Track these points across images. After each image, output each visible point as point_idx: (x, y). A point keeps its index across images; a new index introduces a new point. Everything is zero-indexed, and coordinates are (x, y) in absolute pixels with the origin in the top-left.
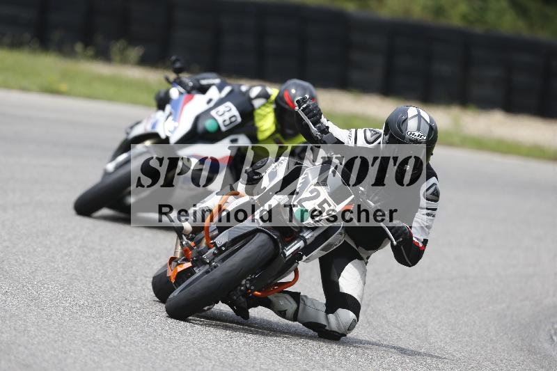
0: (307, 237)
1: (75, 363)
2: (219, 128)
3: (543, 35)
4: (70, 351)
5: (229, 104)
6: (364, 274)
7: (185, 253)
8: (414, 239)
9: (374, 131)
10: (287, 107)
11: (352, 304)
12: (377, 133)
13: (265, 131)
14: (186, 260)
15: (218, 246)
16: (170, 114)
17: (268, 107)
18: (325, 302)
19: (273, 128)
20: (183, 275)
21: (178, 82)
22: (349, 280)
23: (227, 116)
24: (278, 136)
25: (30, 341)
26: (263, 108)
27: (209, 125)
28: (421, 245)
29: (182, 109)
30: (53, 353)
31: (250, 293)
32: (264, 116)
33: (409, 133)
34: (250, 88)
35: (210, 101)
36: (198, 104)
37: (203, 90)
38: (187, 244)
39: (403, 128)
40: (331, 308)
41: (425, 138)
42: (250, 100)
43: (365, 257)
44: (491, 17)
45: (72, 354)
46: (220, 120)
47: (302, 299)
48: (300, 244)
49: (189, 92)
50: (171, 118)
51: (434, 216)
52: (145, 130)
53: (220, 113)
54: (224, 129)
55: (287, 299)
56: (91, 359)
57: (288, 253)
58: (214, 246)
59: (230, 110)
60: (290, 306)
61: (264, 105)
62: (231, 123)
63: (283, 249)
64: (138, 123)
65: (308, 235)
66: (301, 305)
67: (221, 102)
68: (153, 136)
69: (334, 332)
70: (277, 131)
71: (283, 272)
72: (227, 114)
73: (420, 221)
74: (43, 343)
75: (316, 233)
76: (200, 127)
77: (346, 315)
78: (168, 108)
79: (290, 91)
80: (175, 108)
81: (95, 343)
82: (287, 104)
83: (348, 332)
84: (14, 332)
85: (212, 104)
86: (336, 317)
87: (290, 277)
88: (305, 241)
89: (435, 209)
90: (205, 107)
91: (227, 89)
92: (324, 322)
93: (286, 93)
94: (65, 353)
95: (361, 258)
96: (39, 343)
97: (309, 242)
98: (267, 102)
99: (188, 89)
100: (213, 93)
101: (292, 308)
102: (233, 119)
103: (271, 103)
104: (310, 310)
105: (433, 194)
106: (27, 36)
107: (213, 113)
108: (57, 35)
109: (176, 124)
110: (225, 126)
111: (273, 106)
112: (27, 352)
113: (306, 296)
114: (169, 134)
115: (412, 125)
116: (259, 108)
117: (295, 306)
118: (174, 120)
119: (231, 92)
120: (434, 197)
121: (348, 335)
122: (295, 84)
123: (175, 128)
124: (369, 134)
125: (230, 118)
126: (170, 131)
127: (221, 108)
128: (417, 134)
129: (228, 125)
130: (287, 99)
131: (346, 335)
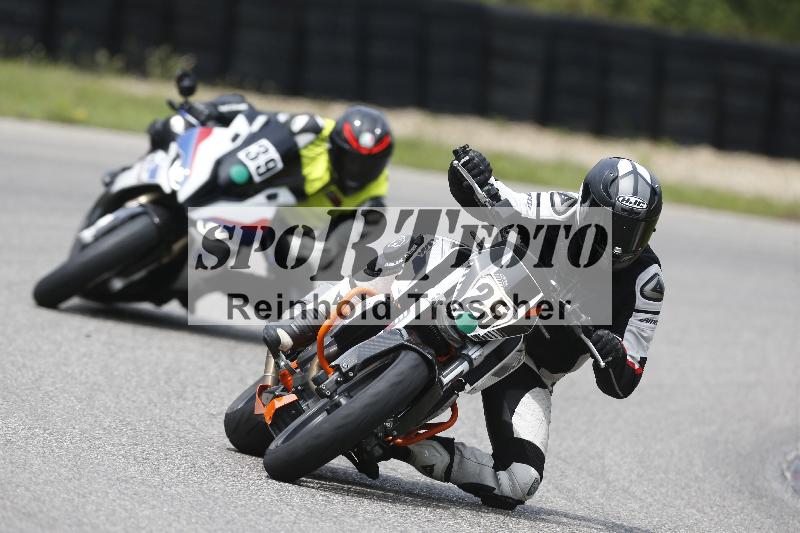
0: (473, 357)
1: (97, 510)
2: (250, 177)
3: (770, 39)
4: (90, 494)
5: (265, 143)
6: (548, 409)
7: (281, 378)
8: (628, 358)
9: (565, 195)
10: (346, 146)
11: (532, 455)
12: (570, 198)
13: (314, 181)
14: (286, 390)
15: (344, 370)
16: (178, 157)
17: (319, 146)
18: (491, 452)
19: (326, 178)
20: (285, 415)
21: (186, 109)
22: (527, 419)
23: (262, 160)
24: (333, 188)
25: (34, 479)
26: (311, 147)
27: (236, 173)
28: (637, 366)
29: (196, 148)
30: (65, 496)
31: (390, 441)
32: (313, 159)
33: (620, 199)
34: (292, 117)
35: (235, 137)
36: (219, 141)
37: (225, 120)
38: (286, 365)
39: (612, 191)
40: (501, 461)
41: (645, 206)
42: (293, 134)
43: (549, 383)
44: (694, 11)
45: (93, 498)
46: (252, 166)
47: (458, 448)
48: (464, 367)
49: (203, 124)
50: (178, 163)
51: (655, 322)
52: (139, 179)
53: (253, 155)
54: (257, 179)
55: (435, 448)
56: (120, 505)
57: (446, 380)
58: (335, 371)
59: (267, 151)
60: (440, 458)
61: (312, 143)
62: (268, 170)
63: (440, 374)
64: (124, 169)
65: (475, 353)
66: (457, 459)
67: (252, 139)
68: (152, 189)
69: (507, 497)
70: (333, 181)
71: (437, 409)
72: (262, 156)
73: (634, 329)
74: (52, 482)
75: (488, 350)
76: (223, 175)
77: (523, 472)
78: (174, 147)
79: (352, 124)
80: (184, 146)
81: (127, 482)
82: (346, 141)
83: (527, 497)
84: (10, 467)
85: (239, 142)
86: (510, 475)
87: (444, 416)
88: (471, 362)
89: (657, 313)
90: (229, 146)
91: (260, 121)
92: (491, 483)
93: (347, 127)
94: (84, 497)
95: (544, 386)
96: (46, 482)
97: (476, 364)
98: (317, 138)
99: (203, 118)
100: (240, 126)
101: (442, 462)
102: (271, 165)
103: (323, 140)
104: (471, 466)
105: (654, 290)
106: (28, 40)
107: (241, 155)
108: (70, 39)
109: (187, 171)
110: (260, 175)
111: (326, 146)
112: (28, 494)
113: (463, 444)
114: (176, 187)
115: (625, 187)
116: (306, 147)
117: (446, 458)
118: (184, 165)
119: (267, 124)
120: (656, 295)
121: (528, 503)
122: (360, 112)
123: (186, 178)
124: (557, 199)
125: (267, 163)
126: (177, 182)
127: (254, 148)
128: (633, 200)
129: (262, 174)
130: (346, 134)
131: (522, 502)
